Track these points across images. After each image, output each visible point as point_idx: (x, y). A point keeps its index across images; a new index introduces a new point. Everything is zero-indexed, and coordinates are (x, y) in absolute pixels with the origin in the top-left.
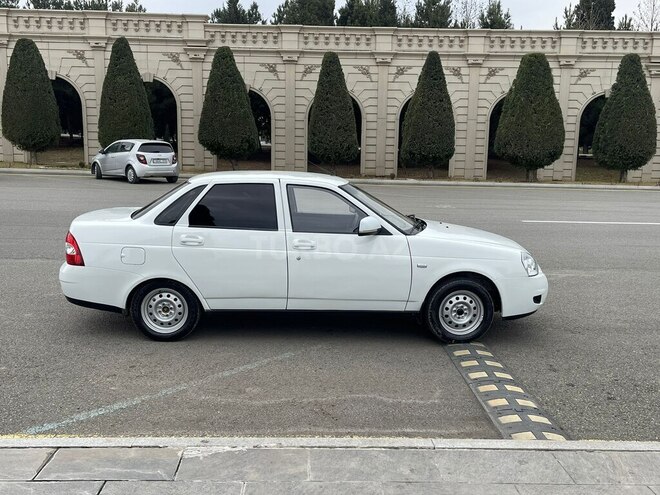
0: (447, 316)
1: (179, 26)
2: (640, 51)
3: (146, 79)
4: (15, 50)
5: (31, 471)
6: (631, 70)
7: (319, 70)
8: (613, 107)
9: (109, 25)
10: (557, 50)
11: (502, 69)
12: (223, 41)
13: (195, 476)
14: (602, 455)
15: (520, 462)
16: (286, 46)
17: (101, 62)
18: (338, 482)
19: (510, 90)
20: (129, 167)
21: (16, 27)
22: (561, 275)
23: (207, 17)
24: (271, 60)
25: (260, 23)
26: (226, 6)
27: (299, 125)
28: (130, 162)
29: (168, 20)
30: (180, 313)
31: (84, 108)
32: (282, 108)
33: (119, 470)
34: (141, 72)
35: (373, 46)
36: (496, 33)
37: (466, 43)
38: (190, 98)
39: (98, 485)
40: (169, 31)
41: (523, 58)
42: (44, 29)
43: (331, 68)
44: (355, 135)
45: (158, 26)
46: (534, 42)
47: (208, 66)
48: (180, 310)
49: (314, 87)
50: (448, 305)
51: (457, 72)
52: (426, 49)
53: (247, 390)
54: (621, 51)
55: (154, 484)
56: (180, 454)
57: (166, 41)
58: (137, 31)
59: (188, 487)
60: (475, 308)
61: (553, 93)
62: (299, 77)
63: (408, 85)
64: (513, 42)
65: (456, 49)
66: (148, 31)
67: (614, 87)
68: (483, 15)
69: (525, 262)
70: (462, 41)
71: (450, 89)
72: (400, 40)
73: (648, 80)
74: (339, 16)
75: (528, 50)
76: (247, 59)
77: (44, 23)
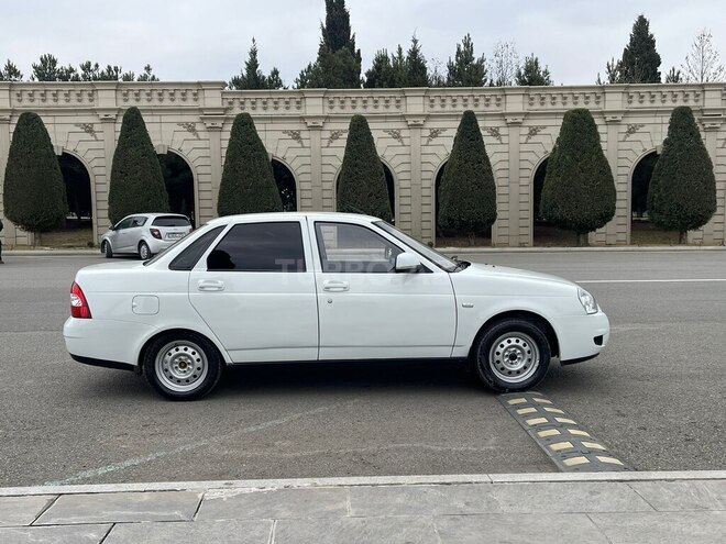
0: (498, 362)
1: (195, 94)
2: (691, 103)
3: (160, 151)
4: (17, 125)
5: (29, 517)
6: (683, 123)
7: (346, 135)
8: (666, 163)
9: (120, 96)
10: (601, 105)
11: (544, 127)
12: (242, 108)
13: (217, 516)
14: (685, 483)
15: (592, 493)
16: (310, 112)
17: (110, 135)
18: (383, 517)
19: (554, 149)
20: (142, 242)
21: (20, 101)
22: (622, 328)
23: (224, 84)
24: (295, 127)
25: (281, 89)
26: (245, 73)
27: (326, 194)
28: (144, 238)
29: (183, 88)
30: (199, 369)
31: (92, 184)
32: (308, 177)
33: (130, 513)
34: (155, 144)
35: (403, 108)
36: (535, 90)
37: (503, 101)
38: (208, 170)
39: (105, 528)
40: (184, 100)
41: (566, 114)
42: (50, 102)
43: (359, 132)
44: (388, 202)
45: (172, 94)
46: (576, 98)
47: (227, 135)
48: (200, 364)
49: (341, 153)
50: (499, 349)
51: (495, 133)
52: (461, 109)
53: (276, 443)
54: (670, 104)
55: (170, 525)
56: (200, 496)
57: (181, 110)
58: (149, 100)
59: (210, 526)
60: (529, 352)
61: (600, 150)
62: (325, 143)
63: (443, 148)
64: (554, 98)
65: (493, 108)
66: (161, 100)
67: (666, 142)
68: (520, 73)
69: (583, 298)
70: (499, 100)
71: (489, 150)
72: (432, 101)
73: (703, 135)
74: (366, 79)
75: (571, 106)
76: (269, 127)
77: (49, 96)
